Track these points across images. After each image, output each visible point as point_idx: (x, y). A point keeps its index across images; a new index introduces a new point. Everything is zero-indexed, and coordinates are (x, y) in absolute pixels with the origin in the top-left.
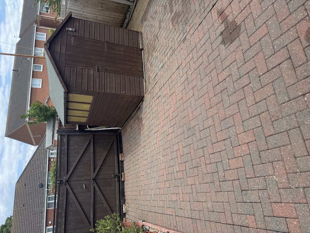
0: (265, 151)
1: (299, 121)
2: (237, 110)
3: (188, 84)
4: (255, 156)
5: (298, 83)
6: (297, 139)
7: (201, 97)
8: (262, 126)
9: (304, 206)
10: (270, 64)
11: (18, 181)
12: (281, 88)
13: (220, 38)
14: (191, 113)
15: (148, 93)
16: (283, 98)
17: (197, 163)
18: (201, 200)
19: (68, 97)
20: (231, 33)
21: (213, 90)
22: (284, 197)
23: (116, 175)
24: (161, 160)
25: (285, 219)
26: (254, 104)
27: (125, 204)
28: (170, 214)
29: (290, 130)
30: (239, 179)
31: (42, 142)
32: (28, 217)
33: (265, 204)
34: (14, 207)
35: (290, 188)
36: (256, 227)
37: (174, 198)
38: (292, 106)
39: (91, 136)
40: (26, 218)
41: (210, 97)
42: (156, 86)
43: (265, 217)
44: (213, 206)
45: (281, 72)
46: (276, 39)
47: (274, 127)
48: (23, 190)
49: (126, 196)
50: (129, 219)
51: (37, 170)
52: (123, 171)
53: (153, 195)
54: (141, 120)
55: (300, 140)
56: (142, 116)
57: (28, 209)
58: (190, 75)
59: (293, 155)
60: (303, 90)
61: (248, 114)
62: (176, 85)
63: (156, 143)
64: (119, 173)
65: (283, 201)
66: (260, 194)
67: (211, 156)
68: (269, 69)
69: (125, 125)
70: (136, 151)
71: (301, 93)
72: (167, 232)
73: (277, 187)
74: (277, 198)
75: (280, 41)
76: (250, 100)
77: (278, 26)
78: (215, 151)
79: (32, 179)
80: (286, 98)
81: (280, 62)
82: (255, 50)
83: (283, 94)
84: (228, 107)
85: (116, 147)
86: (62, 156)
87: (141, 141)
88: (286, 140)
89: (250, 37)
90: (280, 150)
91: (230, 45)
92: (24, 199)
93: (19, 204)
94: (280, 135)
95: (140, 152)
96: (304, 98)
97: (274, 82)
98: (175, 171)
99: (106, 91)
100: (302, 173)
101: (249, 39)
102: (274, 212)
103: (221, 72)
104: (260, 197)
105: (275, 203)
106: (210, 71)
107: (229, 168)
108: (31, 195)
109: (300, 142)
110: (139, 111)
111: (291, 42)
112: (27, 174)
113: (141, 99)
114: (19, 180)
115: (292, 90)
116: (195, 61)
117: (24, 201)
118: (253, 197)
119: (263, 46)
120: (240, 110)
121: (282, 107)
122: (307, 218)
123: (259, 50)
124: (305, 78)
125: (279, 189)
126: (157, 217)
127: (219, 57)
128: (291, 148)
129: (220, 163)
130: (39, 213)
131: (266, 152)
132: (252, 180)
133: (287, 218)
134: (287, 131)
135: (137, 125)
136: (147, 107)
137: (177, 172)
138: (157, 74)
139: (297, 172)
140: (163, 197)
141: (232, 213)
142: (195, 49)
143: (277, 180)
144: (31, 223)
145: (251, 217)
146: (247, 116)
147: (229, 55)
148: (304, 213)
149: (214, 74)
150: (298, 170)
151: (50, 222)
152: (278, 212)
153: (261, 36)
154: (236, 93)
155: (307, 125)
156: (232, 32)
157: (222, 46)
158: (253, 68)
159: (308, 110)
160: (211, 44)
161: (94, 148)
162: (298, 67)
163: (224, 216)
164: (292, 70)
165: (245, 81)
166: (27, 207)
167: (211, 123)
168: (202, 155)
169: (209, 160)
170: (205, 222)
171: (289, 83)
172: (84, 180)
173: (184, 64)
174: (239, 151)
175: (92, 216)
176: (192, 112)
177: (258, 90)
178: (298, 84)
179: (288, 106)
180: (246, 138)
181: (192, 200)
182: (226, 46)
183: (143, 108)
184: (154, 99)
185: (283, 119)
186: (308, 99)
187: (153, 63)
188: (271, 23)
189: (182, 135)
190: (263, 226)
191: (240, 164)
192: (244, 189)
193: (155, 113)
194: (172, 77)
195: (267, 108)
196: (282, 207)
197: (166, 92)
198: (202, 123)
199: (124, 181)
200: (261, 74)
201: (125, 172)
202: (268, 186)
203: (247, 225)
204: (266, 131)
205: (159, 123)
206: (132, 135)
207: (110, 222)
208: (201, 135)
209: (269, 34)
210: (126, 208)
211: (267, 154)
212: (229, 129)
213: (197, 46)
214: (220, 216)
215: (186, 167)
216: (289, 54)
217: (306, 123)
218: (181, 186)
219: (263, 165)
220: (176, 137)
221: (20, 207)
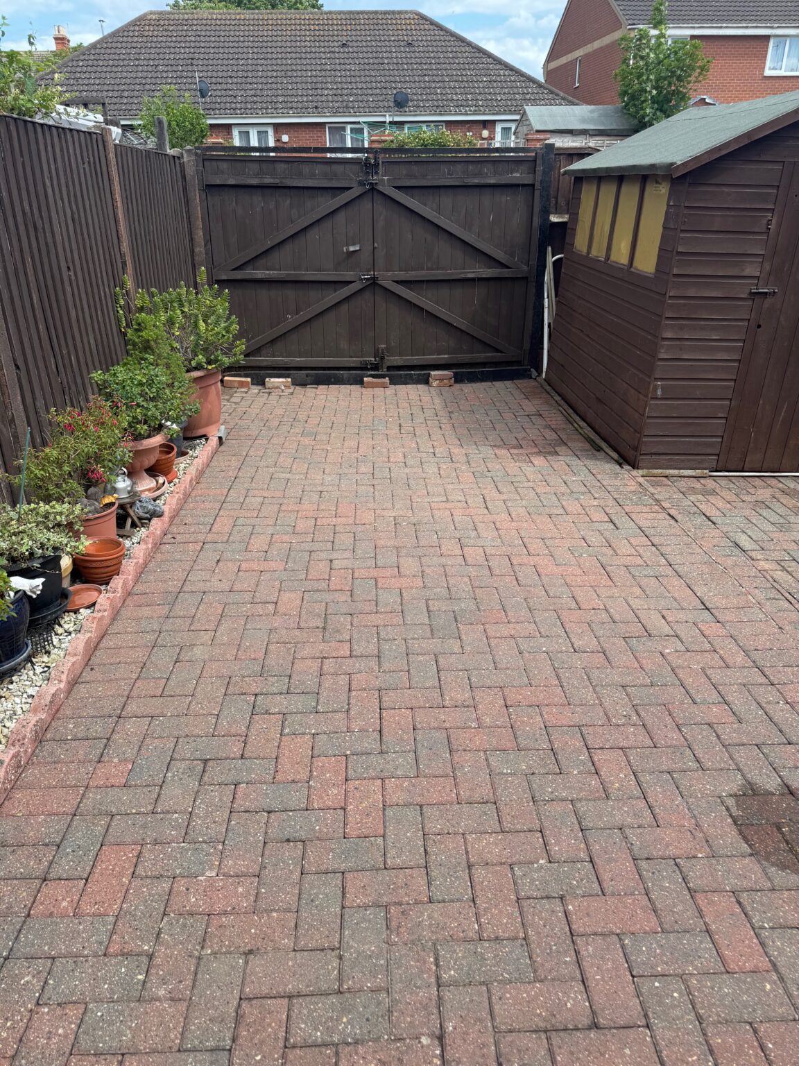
0: (300, 859)
1: (359, 998)
2: (468, 793)
3: (627, 635)
4: (295, 825)
5: (491, 1029)
6: (301, 975)
7: (558, 678)
8: (385, 868)
9: (101, 943)
10: (595, 949)
11: (423, 17)
12: (494, 966)
13: (771, 783)
14: (513, 632)
15: (646, 485)
16: (455, 963)
17: (338, 631)
18: (221, 628)
19: (660, 181)
20: (779, 829)
21: (571, 724)
22: (145, 890)
23: (382, 359)
24: (386, 513)
25: (86, 876)
26: (468, 859)
27: (293, 384)
28: (215, 524)
29: (340, 957)
30: (242, 757)
31: (552, 92)
32: (308, 61)
33: (144, 826)
34: (340, 13)
35: (165, 914)
36: (91, 783)
37: (259, 543)
38: (417, 988)
39: (525, 268)
40: (304, 56)
41: (545, 710)
42: (663, 515)
43: (110, 817)
44: (192, 663)
45: (553, 980)
46: (689, 993)
47: (366, 907)
48: (392, 39)
49: (317, 388)
50: (244, 395)
51: (456, 81)
52: (393, 382)
53: (288, 476)
54: (550, 453)
55: (298, 985)
56: (560, 458)
57: (332, 61)
58: (660, 649)
59: (258, 949)
60: (458, 1041)
61: (442, 829)
62: (638, 591)
63: (447, 501)
64: (389, 368)
65: (135, 883)
66: (177, 815)
67: (343, 680)
68: (579, 941)
69: (549, 393)
70: (447, 427)
71: (451, 1028)
72: (163, 512)
73: (180, 873)
74: (150, 866)
75: (674, 1007)
76: (490, 847)
77: (741, 1013)
78: (354, 693)
79: (425, 67)
80: (452, 972)
81: (592, 984)
82: (674, 906)
83: (470, 968)
84: (489, 766)
85: (479, 361)
86: (459, 167)
87: (475, 447)
88: (312, 938)
89: (733, 899)
90: (288, 910)
91: (731, 816)
92: (364, 44)
93: (349, 27)
94: (333, 922)
95: (435, 444)
96: (431, 1036)
97: (522, 945)
98: (335, 555)
99: (666, 325)
100: (194, 961)
101: (727, 891)
102: (114, 847)
103: (629, 762)
104: (169, 816)
105: (138, 857)
106: (649, 723)
107: (287, 731)
108: (376, 66)
109: (289, 982)
110: (587, 446)
111: (655, 1045)
112: (444, 49)
113: (628, 458)
114: (427, 20)
115: (472, 1001)
116: (710, 672)
117: (359, 44)
118: (176, 795)
119: (679, 938)
120: (465, 805)
121: (424, 950)
122: (64, 942)
123: (668, 919)
124: (501, 1060)
125: (174, 878)
126: (221, 483)
127: (692, 765)
128: (281, 947)
129: (314, 704)
130: (315, 99)
131: (295, 864)
132: (227, 800)
133: (85, 884)
134: (339, 948)
135: (534, 438)
136: (591, 477)
137: (331, 561)
138: (714, 523)
139: (203, 948)
140: (271, 509)
141: (152, 717)
142: (763, 680)
143: (200, 878)
144: (289, 74)
145: (123, 776)
146: (435, 826)
147: (687, 803)
148: (83, 938)
149: (634, 736)
150: (209, 952)
151: (285, 138)
152: (109, 860)
153: (722, 941)
154: (531, 804)
155: (337, 1020)
156: (782, 833)
157: (733, 784)
158: (605, 885)
159: (386, 1037)
160: (757, 745)
161: (481, 279)
162: (550, 1044)
163: (152, 694)
164: (545, 1020)
165: (566, 843)
166: (337, 55)
167: (451, 699)
168: (358, 650)
169: (332, 671)
170: (154, 631)
171: (500, 999)
172: (374, 248)
173: (712, 629)
174: (328, 775)
175: (260, 274)
176: (512, 637)
177: (515, 883)
178: (486, 1027)
179: (422, 972)
180: (364, 805)
181: (233, 598)
182: (731, 802)
183: (591, 464)
184: (611, 502)
185: (384, 946)
186: (422, 1047)
187: (765, 513)
188: (764, 990)
189: (444, 592)
190: (87, 804)
191: (288, 771)
192: (207, 768)
193: (557, 503)
194: (676, 581)
195: (440, 898)
196: (121, 875)
197: (624, 548)
198: (460, 667)
199: (361, 383)
200: (570, 907)
201: (392, 390)
202: (192, 846)
203: (105, 759)
204: (364, 878)
205: (513, 516)
206: (508, 416)
207: (218, 333)
208: (421, 658)
209: (722, 973)
210: (278, 388)
211: (289, 865)
212: (412, 755)
213: (770, 688)
214: (158, 681)
215: (337, 594)
216: (611, 1028)
217: (345, 1020)
218: (285, 570)
219: (261, 845)
220: (445, 571)
221: (340, 33)
